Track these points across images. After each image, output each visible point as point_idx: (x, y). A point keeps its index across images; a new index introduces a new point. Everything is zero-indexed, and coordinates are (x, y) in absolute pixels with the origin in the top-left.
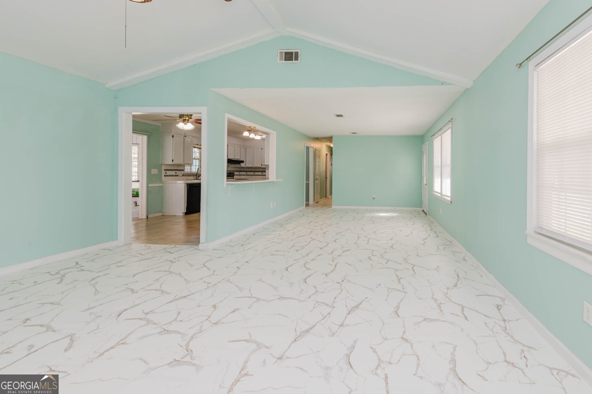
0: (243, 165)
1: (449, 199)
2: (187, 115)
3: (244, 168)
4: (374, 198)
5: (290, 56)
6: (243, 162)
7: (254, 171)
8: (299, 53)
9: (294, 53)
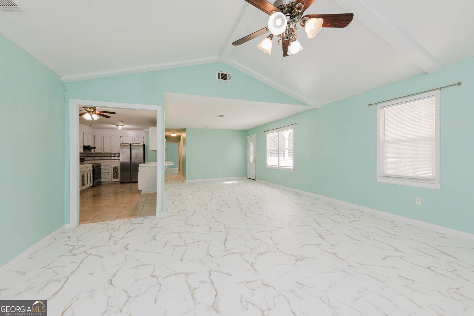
0: (93, 151)
1: (292, 168)
2: (93, 108)
3: (92, 153)
4: (216, 173)
5: (224, 77)
6: (94, 148)
7: (101, 156)
8: (231, 75)
9: (227, 75)
